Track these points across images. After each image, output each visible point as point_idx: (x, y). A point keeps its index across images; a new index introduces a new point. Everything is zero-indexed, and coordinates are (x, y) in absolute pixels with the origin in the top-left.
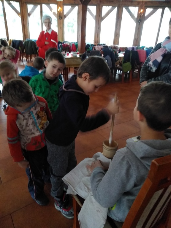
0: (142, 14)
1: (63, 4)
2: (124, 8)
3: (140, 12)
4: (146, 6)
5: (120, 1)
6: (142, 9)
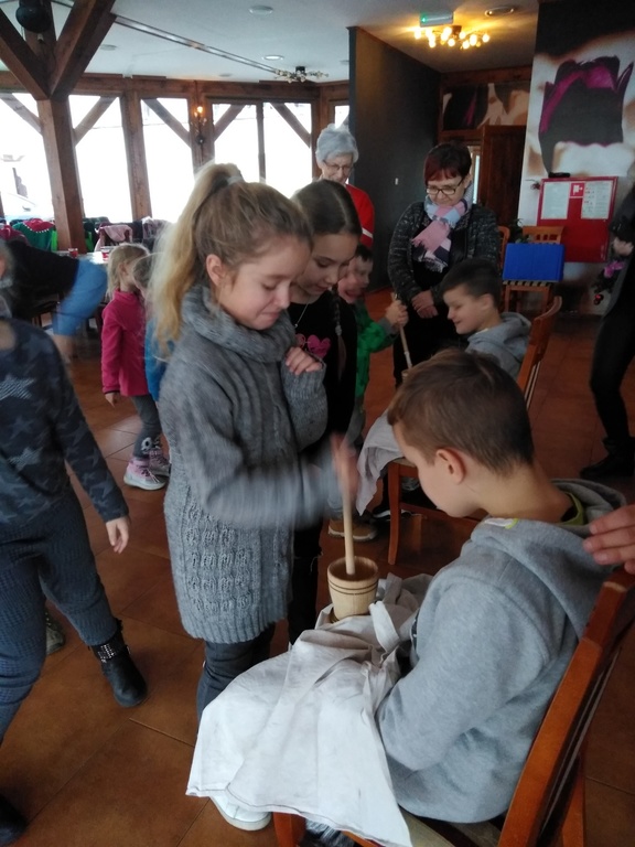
0: (205, 120)
3: (196, 115)
4: (208, 97)
5: (128, 78)
6: (200, 104)
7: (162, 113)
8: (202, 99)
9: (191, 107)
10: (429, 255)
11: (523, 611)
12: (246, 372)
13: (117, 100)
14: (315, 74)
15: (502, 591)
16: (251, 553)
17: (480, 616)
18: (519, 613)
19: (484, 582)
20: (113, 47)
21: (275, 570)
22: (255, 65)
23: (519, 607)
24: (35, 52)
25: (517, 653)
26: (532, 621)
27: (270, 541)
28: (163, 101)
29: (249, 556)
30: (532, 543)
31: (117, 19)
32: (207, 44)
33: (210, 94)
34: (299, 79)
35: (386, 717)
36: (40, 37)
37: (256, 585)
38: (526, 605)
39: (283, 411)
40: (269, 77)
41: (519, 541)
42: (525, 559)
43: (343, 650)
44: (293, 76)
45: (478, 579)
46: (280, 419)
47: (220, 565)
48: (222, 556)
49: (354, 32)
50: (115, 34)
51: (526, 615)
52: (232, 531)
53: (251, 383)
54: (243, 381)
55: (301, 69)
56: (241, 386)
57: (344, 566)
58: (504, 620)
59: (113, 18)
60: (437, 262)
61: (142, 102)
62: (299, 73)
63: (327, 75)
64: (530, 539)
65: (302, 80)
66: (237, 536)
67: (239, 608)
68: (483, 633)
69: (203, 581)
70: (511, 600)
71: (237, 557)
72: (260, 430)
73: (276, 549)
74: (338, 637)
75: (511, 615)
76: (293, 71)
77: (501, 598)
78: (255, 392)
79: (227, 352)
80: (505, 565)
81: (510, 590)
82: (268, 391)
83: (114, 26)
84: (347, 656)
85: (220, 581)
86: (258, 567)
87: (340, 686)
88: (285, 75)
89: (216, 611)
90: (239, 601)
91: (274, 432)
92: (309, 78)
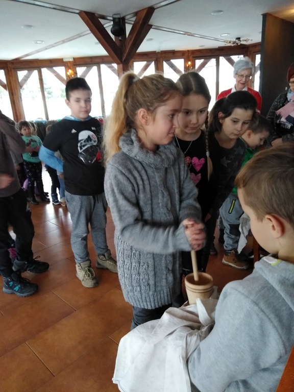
0: (192, 68)
1: (74, 65)
2: (164, 63)
3: (187, 65)
4: (193, 57)
5: (158, 52)
6: (190, 60)
7: (172, 66)
8: (191, 58)
9: (186, 62)
10: (283, 120)
11: (270, 319)
12: (143, 172)
13: (153, 63)
14: (245, 41)
15: (256, 304)
16: (148, 266)
17: (242, 316)
18: (267, 320)
19: (247, 297)
20: (151, 39)
21: (164, 277)
22: (216, 40)
23: (268, 317)
24: (118, 45)
25: (265, 344)
26: (275, 327)
27: (160, 261)
28: (173, 61)
29: (147, 267)
30: (285, 278)
31: (153, 27)
32: (192, 33)
33: (195, 56)
34: (237, 44)
35: (192, 362)
36: (120, 38)
37: (152, 282)
38: (272, 316)
39: (166, 194)
40: (222, 44)
41: (276, 275)
42: (277, 287)
43: (184, 321)
44: (234, 43)
45: (243, 294)
46: (163, 197)
47: (132, 268)
48: (134, 264)
49: (265, 16)
50: (152, 33)
51: (272, 322)
52: (138, 252)
53: (145, 177)
54: (141, 176)
55: (239, 39)
56: (139, 178)
57: (193, 277)
58: (256, 322)
59: (150, 27)
60: (286, 123)
61: (164, 62)
62: (237, 40)
63: (252, 40)
64: (283, 275)
65: (239, 44)
66: (140, 255)
67: (143, 291)
68: (243, 328)
69: (126, 275)
70: (262, 311)
71: (141, 266)
72: (150, 202)
73: (164, 266)
74: (186, 314)
75: (261, 320)
76: (234, 40)
77: (256, 308)
78: (146, 182)
79: (134, 161)
80: (263, 288)
81: (262, 305)
82: (156, 182)
83: (151, 30)
84: (185, 324)
85: (133, 277)
86: (153, 273)
87: (176, 339)
88: (230, 43)
89: (132, 291)
90: (142, 288)
91: (159, 204)
92: (242, 43)
